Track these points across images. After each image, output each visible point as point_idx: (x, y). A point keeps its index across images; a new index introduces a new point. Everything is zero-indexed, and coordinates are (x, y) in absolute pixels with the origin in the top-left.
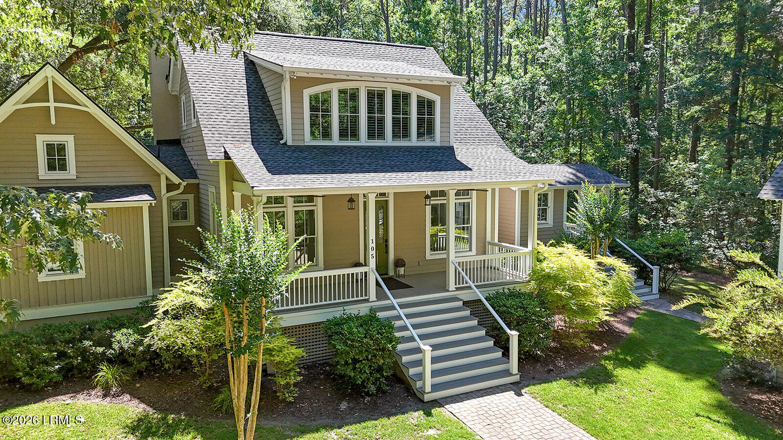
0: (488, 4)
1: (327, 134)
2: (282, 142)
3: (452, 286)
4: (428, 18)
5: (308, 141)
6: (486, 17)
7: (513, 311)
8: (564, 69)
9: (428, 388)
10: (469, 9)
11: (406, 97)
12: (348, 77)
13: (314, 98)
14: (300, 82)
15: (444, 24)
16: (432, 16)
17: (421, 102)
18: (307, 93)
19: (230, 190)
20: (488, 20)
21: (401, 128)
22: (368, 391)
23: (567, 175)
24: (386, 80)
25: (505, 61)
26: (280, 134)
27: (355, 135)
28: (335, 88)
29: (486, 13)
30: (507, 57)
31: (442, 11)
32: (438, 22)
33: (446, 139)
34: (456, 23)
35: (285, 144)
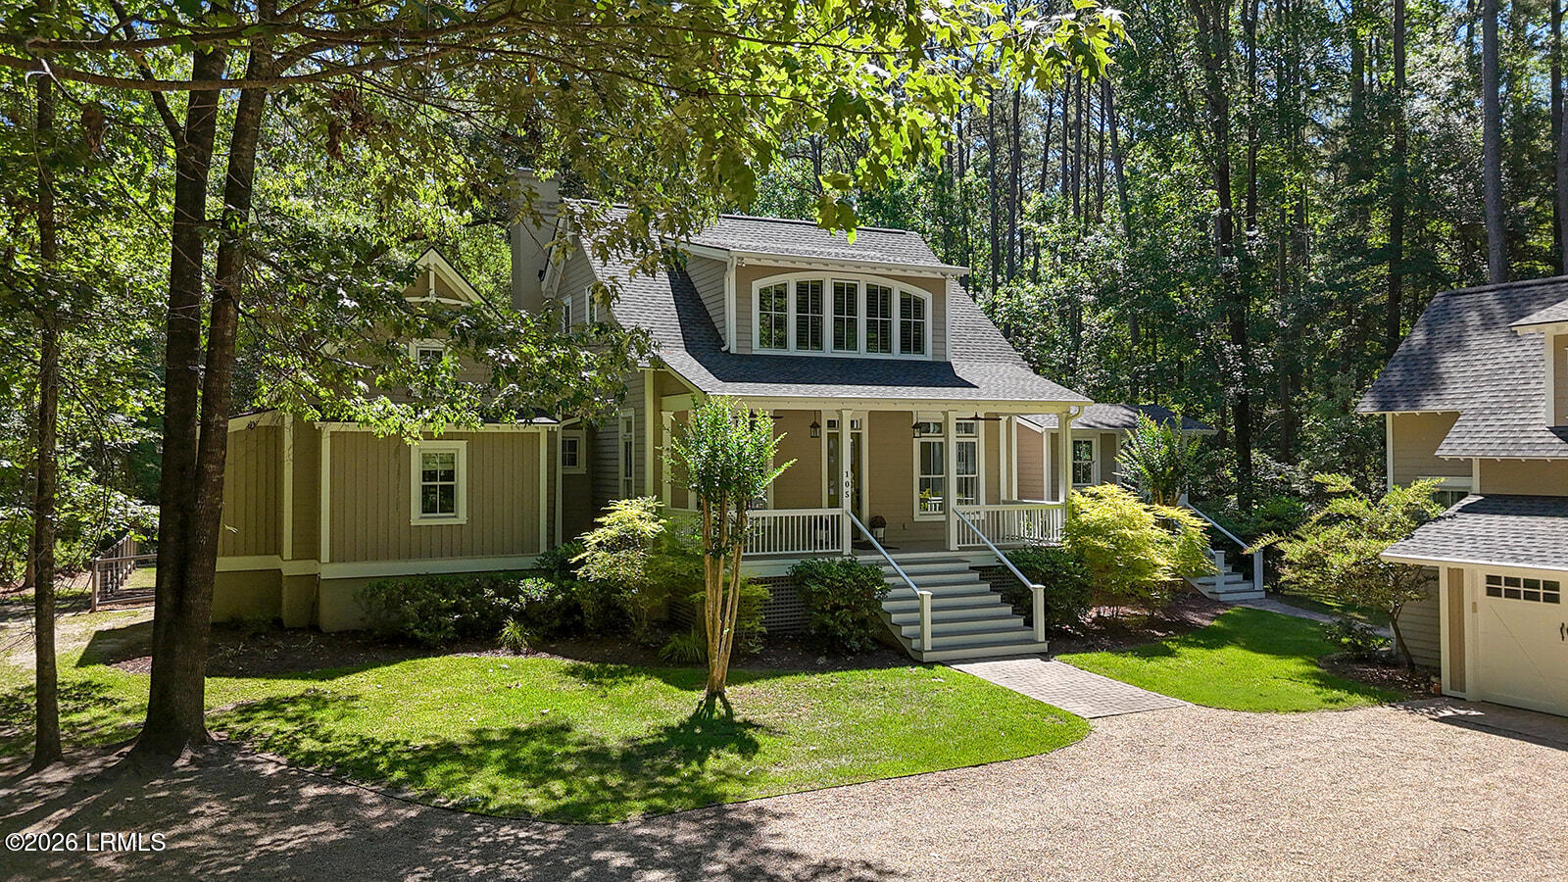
0: (997, 171)
1: (782, 343)
2: (723, 349)
3: (954, 545)
4: (898, 193)
5: (757, 349)
6: (994, 192)
7: (1037, 566)
8: (1119, 267)
9: (928, 646)
10: (966, 180)
11: (886, 293)
12: (810, 264)
13: (764, 294)
14: (748, 273)
15: (925, 201)
16: (904, 190)
17: (906, 301)
18: (757, 285)
19: (659, 409)
20: (998, 198)
21: (879, 335)
22: (851, 648)
23: (1121, 417)
24: (858, 270)
25: (1029, 266)
26: (720, 341)
27: (817, 343)
28: (791, 281)
29: (994, 185)
30: (1032, 259)
31: (921, 182)
32: (916, 200)
33: (940, 352)
34: (943, 201)
35: (728, 351)
